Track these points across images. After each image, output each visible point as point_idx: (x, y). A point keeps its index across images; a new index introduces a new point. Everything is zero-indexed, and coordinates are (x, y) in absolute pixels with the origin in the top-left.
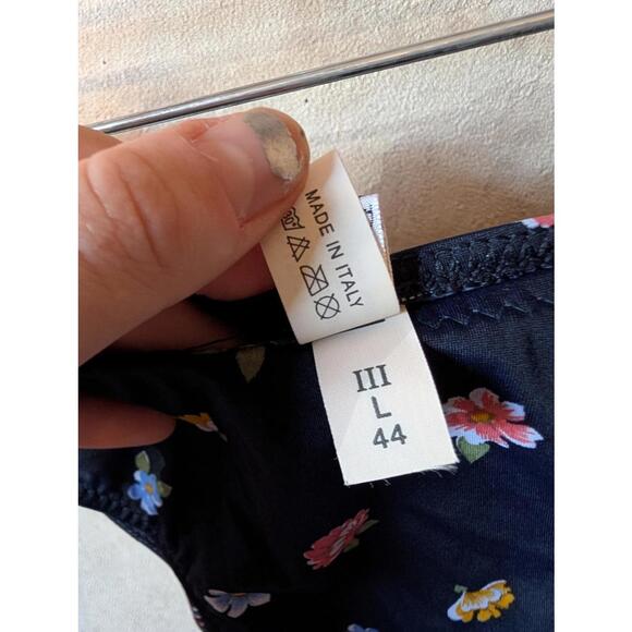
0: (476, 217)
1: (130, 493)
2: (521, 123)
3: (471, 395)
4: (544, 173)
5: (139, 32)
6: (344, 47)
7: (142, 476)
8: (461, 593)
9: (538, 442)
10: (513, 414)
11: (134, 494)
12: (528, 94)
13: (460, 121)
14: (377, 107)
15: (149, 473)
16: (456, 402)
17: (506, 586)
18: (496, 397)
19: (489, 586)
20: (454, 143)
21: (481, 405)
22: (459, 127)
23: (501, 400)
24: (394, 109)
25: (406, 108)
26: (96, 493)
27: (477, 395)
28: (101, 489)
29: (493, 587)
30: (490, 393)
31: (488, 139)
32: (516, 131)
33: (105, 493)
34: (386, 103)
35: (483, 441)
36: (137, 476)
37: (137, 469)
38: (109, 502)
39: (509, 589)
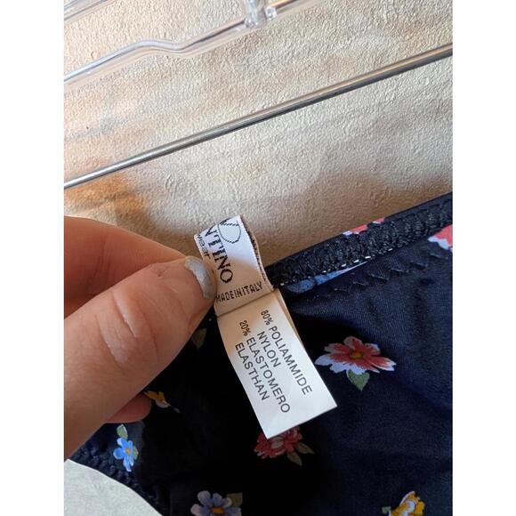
0: (373, 190)
1: (114, 454)
2: (391, 119)
3: (345, 342)
4: (417, 152)
5: (108, 104)
6: (252, 90)
7: (122, 441)
8: (388, 513)
9: (394, 366)
10: (373, 351)
11: (117, 455)
12: (392, 99)
13: (346, 125)
14: (284, 125)
15: (128, 440)
16: (336, 346)
17: (416, 495)
18: (360, 342)
19: (404, 499)
20: (345, 141)
21: (354, 348)
22: (346, 130)
23: (364, 342)
24: (296, 125)
25: (305, 123)
26: (90, 455)
27: (349, 341)
28: (93, 451)
29: (406, 499)
30: (356, 339)
31: (370, 134)
32: (389, 126)
33: (96, 454)
34: (290, 122)
35: (363, 371)
36: (119, 442)
37: (118, 437)
38: (100, 461)
39: (419, 498)
